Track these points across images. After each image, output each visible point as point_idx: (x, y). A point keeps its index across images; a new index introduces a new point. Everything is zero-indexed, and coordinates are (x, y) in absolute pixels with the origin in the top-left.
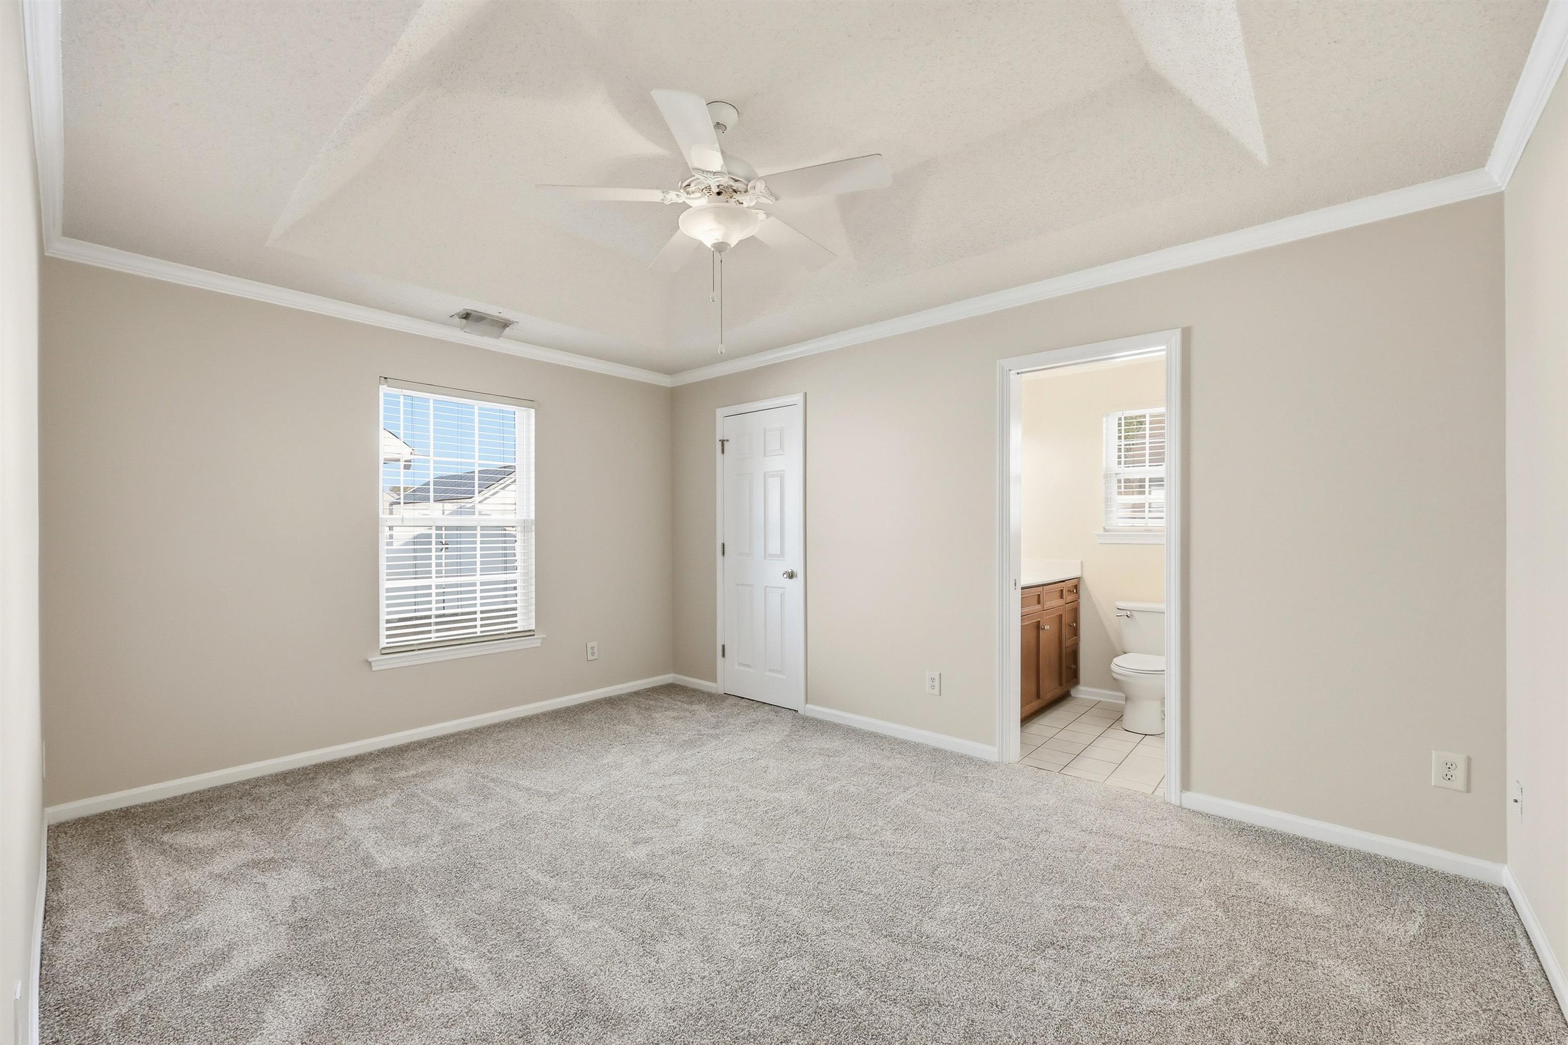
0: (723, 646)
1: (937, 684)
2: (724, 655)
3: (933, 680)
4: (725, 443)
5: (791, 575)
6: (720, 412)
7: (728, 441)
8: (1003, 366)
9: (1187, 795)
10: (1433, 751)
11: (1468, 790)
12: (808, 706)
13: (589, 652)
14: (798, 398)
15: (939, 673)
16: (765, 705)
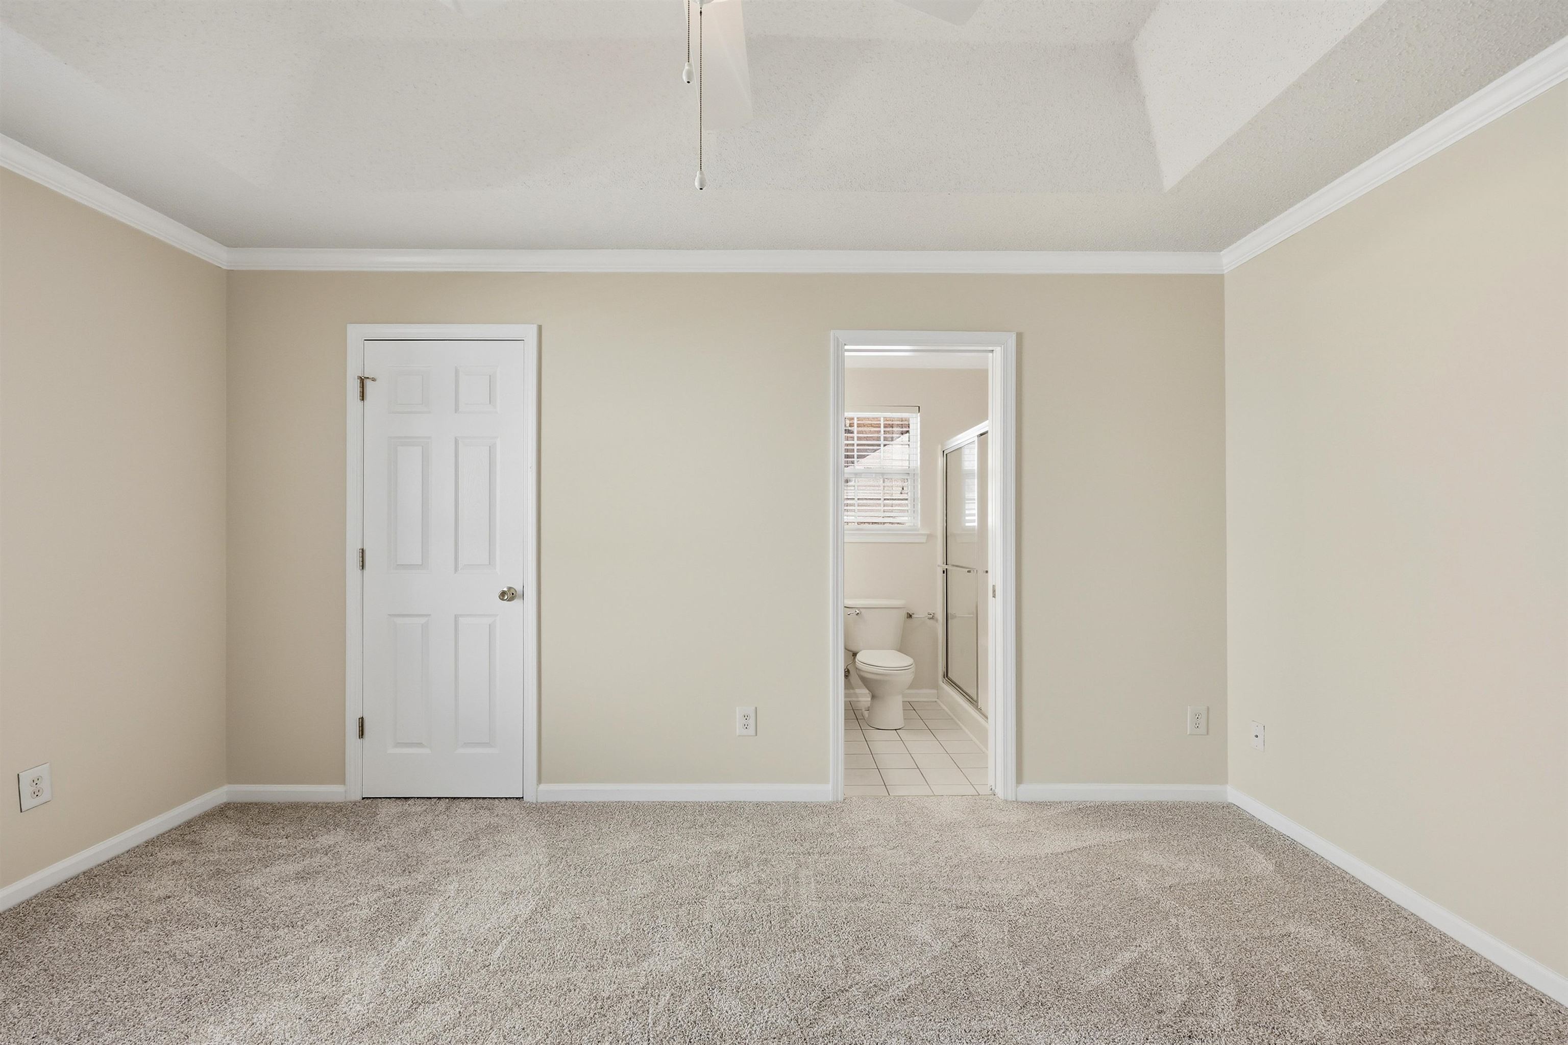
0: (362, 720)
1: (752, 722)
2: (362, 734)
3: (746, 717)
4: (368, 383)
5: (508, 595)
6: (356, 332)
7: (374, 380)
8: (838, 338)
9: (1022, 787)
10: (1189, 707)
11: (1208, 734)
12: (542, 787)
13: (26, 789)
14: (530, 332)
15: (754, 708)
16: (456, 801)
